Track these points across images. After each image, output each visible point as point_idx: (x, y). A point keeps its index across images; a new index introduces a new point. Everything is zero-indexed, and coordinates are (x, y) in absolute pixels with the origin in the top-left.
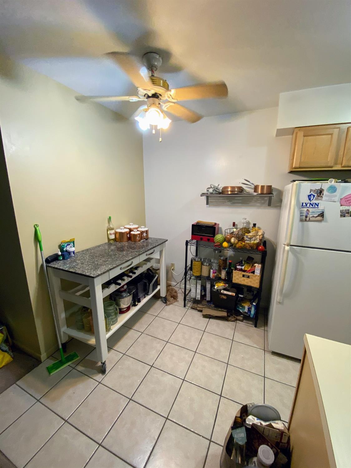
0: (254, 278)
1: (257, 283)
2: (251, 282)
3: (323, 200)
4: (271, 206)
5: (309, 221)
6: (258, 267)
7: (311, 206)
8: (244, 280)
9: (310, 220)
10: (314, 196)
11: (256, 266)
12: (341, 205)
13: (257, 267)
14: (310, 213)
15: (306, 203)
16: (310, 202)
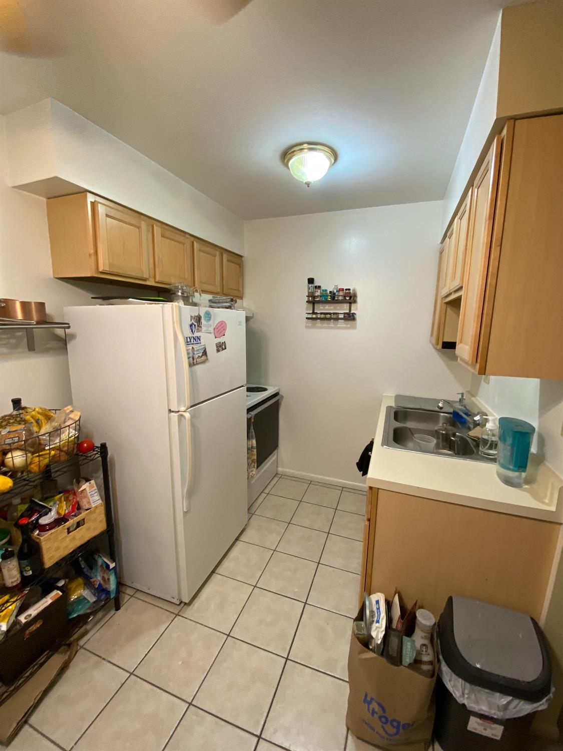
0: (93, 516)
1: (101, 521)
2: (88, 530)
3: (203, 331)
4: (36, 350)
5: (197, 364)
6: (91, 487)
7: (195, 342)
8: (74, 538)
9: (198, 362)
10: (195, 326)
11: (88, 489)
12: (216, 338)
13: (90, 489)
14: (195, 353)
15: (189, 337)
16: (193, 336)
